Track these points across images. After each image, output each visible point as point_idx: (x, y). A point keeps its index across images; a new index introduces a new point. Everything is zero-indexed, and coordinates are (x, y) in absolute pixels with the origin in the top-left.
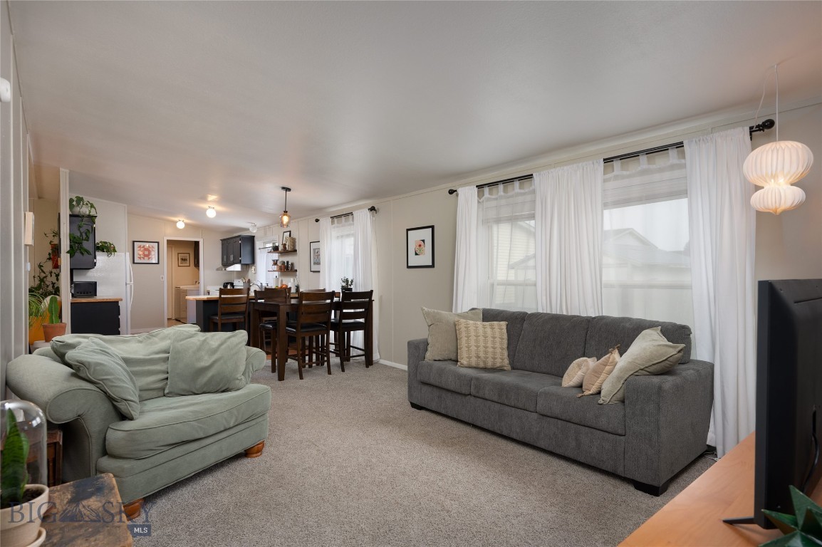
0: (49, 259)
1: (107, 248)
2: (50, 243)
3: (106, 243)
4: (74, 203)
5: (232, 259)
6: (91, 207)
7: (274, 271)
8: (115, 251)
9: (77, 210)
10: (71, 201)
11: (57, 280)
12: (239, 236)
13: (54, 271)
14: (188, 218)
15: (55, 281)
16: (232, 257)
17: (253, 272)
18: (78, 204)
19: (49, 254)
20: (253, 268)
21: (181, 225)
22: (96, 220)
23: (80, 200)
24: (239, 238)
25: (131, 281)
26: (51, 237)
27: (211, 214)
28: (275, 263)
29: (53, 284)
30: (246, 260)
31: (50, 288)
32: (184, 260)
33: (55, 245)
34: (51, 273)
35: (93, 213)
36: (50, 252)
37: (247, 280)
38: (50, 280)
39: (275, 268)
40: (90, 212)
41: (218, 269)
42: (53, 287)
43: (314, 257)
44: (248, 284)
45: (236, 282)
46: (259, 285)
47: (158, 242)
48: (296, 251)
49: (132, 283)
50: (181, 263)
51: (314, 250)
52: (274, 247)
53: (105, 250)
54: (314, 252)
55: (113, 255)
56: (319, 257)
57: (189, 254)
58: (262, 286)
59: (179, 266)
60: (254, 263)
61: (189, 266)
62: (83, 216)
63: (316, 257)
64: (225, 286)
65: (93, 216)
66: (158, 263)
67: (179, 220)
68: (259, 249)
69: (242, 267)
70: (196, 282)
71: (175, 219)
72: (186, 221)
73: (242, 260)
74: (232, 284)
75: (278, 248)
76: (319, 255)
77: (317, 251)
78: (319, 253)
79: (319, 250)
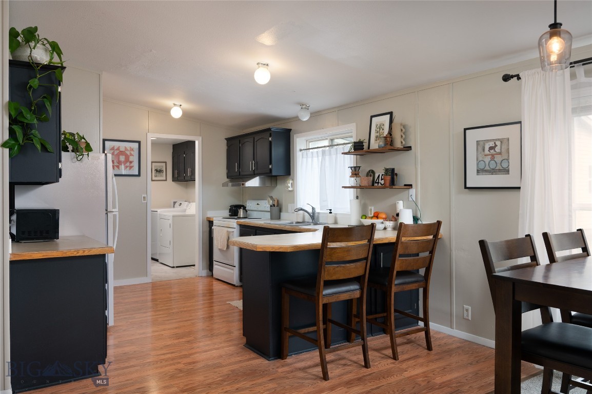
1: (79, 146)
4: (20, 39)
5: (251, 168)
6: (53, 50)
7: (351, 187)
8: (88, 149)
9: (25, 54)
12: (269, 130)
16: (251, 163)
17: (291, 189)
18: (28, 41)
20: (289, 182)
21: (176, 113)
22: (65, 75)
23: (31, 32)
24: (268, 134)
25: (114, 207)
27: (262, 78)
28: (355, 172)
30: (277, 168)
32: (159, 171)
35: (57, 60)
37: (276, 201)
39: (355, 181)
40: (50, 59)
41: (224, 185)
43: (480, 159)
44: (277, 209)
45: (250, 205)
46: (310, 211)
47: (139, 142)
48: (409, 148)
49: (117, 210)
50: (156, 176)
51: (481, 143)
52: (355, 143)
53: (70, 148)
54: (480, 149)
55: (85, 156)
56: (498, 159)
57: (166, 162)
58: (314, 213)
59: (152, 180)
60: (290, 175)
61: (166, 180)
62: (38, 64)
63: (487, 159)
64: (234, 211)
65: (56, 68)
66: (139, 175)
67: (175, 105)
68: (301, 150)
69: (262, 181)
70: (175, 203)
71: (168, 102)
72: (187, 106)
73: (271, 170)
74: (244, 208)
75: (366, 146)
76: (500, 153)
77: (492, 144)
78: (498, 149)
79: (498, 143)
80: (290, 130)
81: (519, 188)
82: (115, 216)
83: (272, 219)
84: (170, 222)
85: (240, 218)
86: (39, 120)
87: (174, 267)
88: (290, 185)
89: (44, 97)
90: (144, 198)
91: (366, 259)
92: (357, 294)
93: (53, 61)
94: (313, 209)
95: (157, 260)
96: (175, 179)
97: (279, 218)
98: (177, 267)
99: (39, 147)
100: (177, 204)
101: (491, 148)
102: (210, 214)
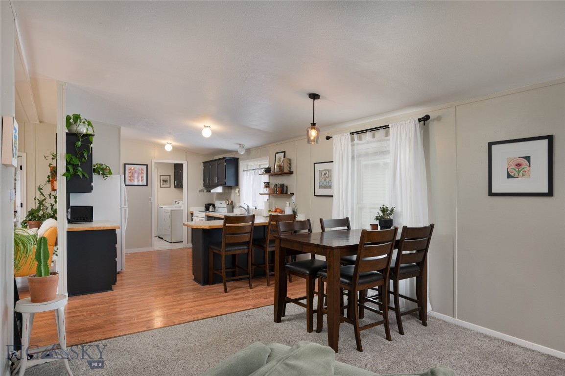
0: (49, 181)
1: (104, 171)
2: (49, 166)
3: (101, 165)
4: (71, 121)
5: (215, 181)
6: (89, 125)
7: (265, 194)
8: (110, 173)
9: (74, 128)
10: (68, 118)
11: (56, 202)
12: (224, 158)
13: (53, 193)
14: (176, 140)
15: (53, 203)
16: (215, 178)
17: (238, 194)
18: (75, 122)
19: (49, 177)
20: (237, 190)
21: (168, 148)
22: (94, 140)
23: (77, 118)
24: (224, 160)
25: (125, 205)
26: (50, 161)
27: (207, 133)
28: (267, 185)
29: (52, 205)
30: (230, 182)
31: (49, 211)
32: (165, 181)
33: (54, 167)
34: (50, 194)
35: (90, 132)
36: (50, 174)
37: (230, 202)
38: (49, 201)
39: (266, 191)
40: (87, 130)
41: (201, 191)
42: (52, 208)
43: (320, 180)
44: (231, 206)
45: (217, 204)
46: (246, 208)
47: (147, 165)
48: (292, 173)
49: (127, 206)
50: (163, 185)
51: (321, 171)
52: (266, 168)
53: (101, 173)
54: (320, 174)
55: (109, 177)
56: (327, 180)
57: (170, 176)
58: (248, 209)
59: (161, 187)
60: (238, 185)
61: (170, 187)
62: (80, 134)
63: (323, 180)
64: (207, 208)
65: (90, 135)
66: (147, 185)
67: (168, 143)
68: (244, 171)
69: (224, 189)
70: (175, 202)
71: (163, 142)
72: (175, 144)
73: (225, 182)
74: (214, 205)
75: (272, 170)
76: (328, 178)
77: (324, 172)
78: (327, 175)
79: (327, 172)
80: (237, 159)
81: (332, 196)
82: (125, 210)
83: (227, 212)
84: (169, 214)
85: (210, 212)
86: (80, 162)
87: (171, 243)
88: (237, 192)
89: (84, 151)
90: (150, 199)
91: (251, 232)
92: (246, 251)
93: (88, 132)
94: (248, 206)
95: (162, 239)
96: (175, 187)
97: (232, 212)
98: (174, 242)
99: (81, 176)
100: (177, 203)
101: (325, 174)
102: (192, 209)
